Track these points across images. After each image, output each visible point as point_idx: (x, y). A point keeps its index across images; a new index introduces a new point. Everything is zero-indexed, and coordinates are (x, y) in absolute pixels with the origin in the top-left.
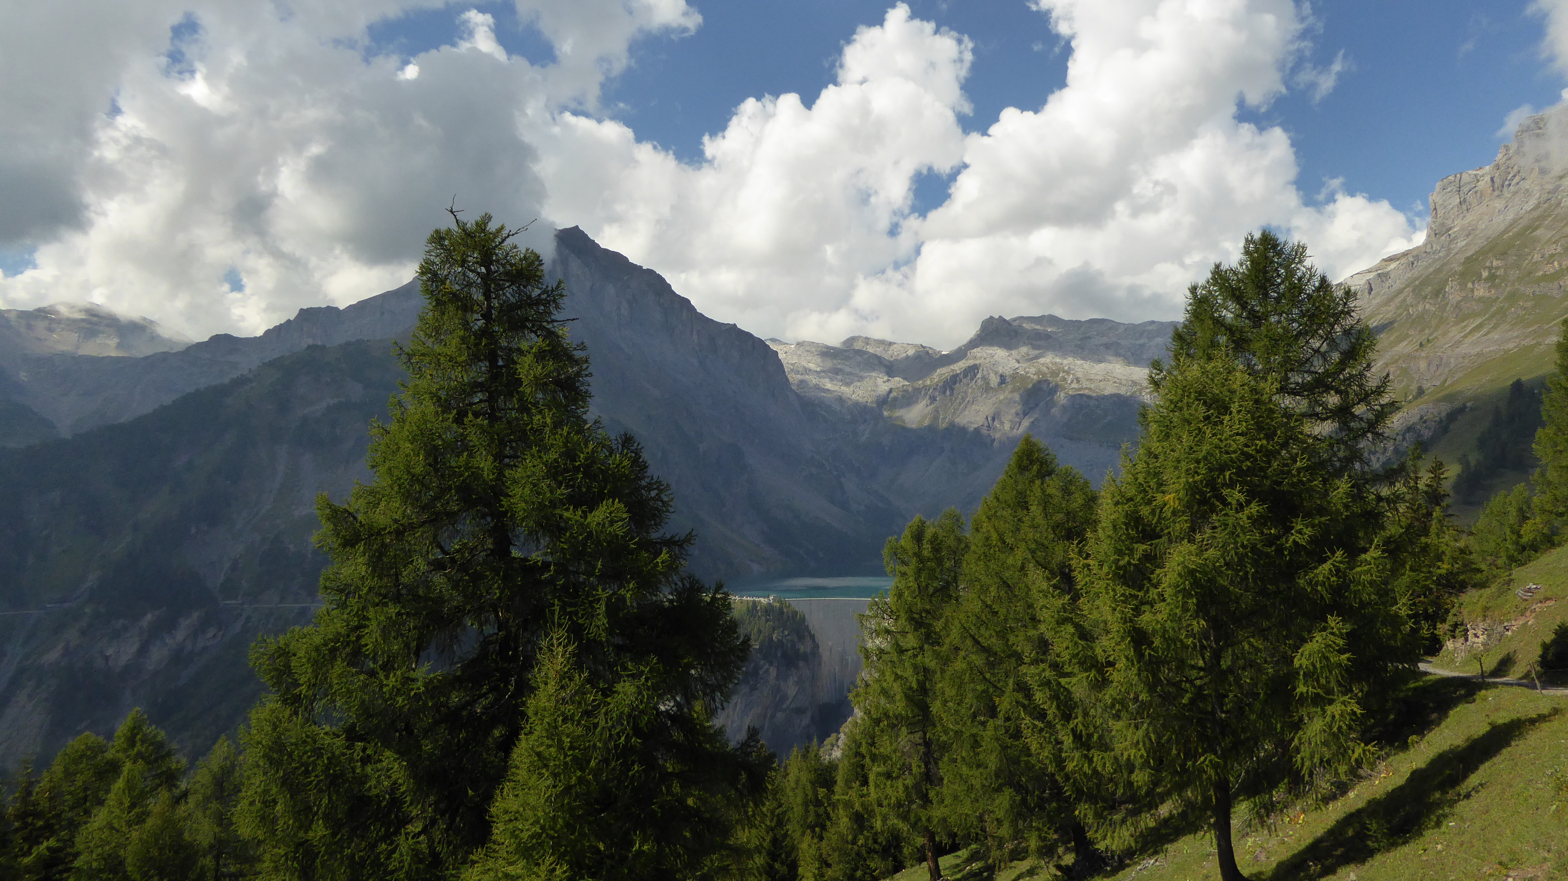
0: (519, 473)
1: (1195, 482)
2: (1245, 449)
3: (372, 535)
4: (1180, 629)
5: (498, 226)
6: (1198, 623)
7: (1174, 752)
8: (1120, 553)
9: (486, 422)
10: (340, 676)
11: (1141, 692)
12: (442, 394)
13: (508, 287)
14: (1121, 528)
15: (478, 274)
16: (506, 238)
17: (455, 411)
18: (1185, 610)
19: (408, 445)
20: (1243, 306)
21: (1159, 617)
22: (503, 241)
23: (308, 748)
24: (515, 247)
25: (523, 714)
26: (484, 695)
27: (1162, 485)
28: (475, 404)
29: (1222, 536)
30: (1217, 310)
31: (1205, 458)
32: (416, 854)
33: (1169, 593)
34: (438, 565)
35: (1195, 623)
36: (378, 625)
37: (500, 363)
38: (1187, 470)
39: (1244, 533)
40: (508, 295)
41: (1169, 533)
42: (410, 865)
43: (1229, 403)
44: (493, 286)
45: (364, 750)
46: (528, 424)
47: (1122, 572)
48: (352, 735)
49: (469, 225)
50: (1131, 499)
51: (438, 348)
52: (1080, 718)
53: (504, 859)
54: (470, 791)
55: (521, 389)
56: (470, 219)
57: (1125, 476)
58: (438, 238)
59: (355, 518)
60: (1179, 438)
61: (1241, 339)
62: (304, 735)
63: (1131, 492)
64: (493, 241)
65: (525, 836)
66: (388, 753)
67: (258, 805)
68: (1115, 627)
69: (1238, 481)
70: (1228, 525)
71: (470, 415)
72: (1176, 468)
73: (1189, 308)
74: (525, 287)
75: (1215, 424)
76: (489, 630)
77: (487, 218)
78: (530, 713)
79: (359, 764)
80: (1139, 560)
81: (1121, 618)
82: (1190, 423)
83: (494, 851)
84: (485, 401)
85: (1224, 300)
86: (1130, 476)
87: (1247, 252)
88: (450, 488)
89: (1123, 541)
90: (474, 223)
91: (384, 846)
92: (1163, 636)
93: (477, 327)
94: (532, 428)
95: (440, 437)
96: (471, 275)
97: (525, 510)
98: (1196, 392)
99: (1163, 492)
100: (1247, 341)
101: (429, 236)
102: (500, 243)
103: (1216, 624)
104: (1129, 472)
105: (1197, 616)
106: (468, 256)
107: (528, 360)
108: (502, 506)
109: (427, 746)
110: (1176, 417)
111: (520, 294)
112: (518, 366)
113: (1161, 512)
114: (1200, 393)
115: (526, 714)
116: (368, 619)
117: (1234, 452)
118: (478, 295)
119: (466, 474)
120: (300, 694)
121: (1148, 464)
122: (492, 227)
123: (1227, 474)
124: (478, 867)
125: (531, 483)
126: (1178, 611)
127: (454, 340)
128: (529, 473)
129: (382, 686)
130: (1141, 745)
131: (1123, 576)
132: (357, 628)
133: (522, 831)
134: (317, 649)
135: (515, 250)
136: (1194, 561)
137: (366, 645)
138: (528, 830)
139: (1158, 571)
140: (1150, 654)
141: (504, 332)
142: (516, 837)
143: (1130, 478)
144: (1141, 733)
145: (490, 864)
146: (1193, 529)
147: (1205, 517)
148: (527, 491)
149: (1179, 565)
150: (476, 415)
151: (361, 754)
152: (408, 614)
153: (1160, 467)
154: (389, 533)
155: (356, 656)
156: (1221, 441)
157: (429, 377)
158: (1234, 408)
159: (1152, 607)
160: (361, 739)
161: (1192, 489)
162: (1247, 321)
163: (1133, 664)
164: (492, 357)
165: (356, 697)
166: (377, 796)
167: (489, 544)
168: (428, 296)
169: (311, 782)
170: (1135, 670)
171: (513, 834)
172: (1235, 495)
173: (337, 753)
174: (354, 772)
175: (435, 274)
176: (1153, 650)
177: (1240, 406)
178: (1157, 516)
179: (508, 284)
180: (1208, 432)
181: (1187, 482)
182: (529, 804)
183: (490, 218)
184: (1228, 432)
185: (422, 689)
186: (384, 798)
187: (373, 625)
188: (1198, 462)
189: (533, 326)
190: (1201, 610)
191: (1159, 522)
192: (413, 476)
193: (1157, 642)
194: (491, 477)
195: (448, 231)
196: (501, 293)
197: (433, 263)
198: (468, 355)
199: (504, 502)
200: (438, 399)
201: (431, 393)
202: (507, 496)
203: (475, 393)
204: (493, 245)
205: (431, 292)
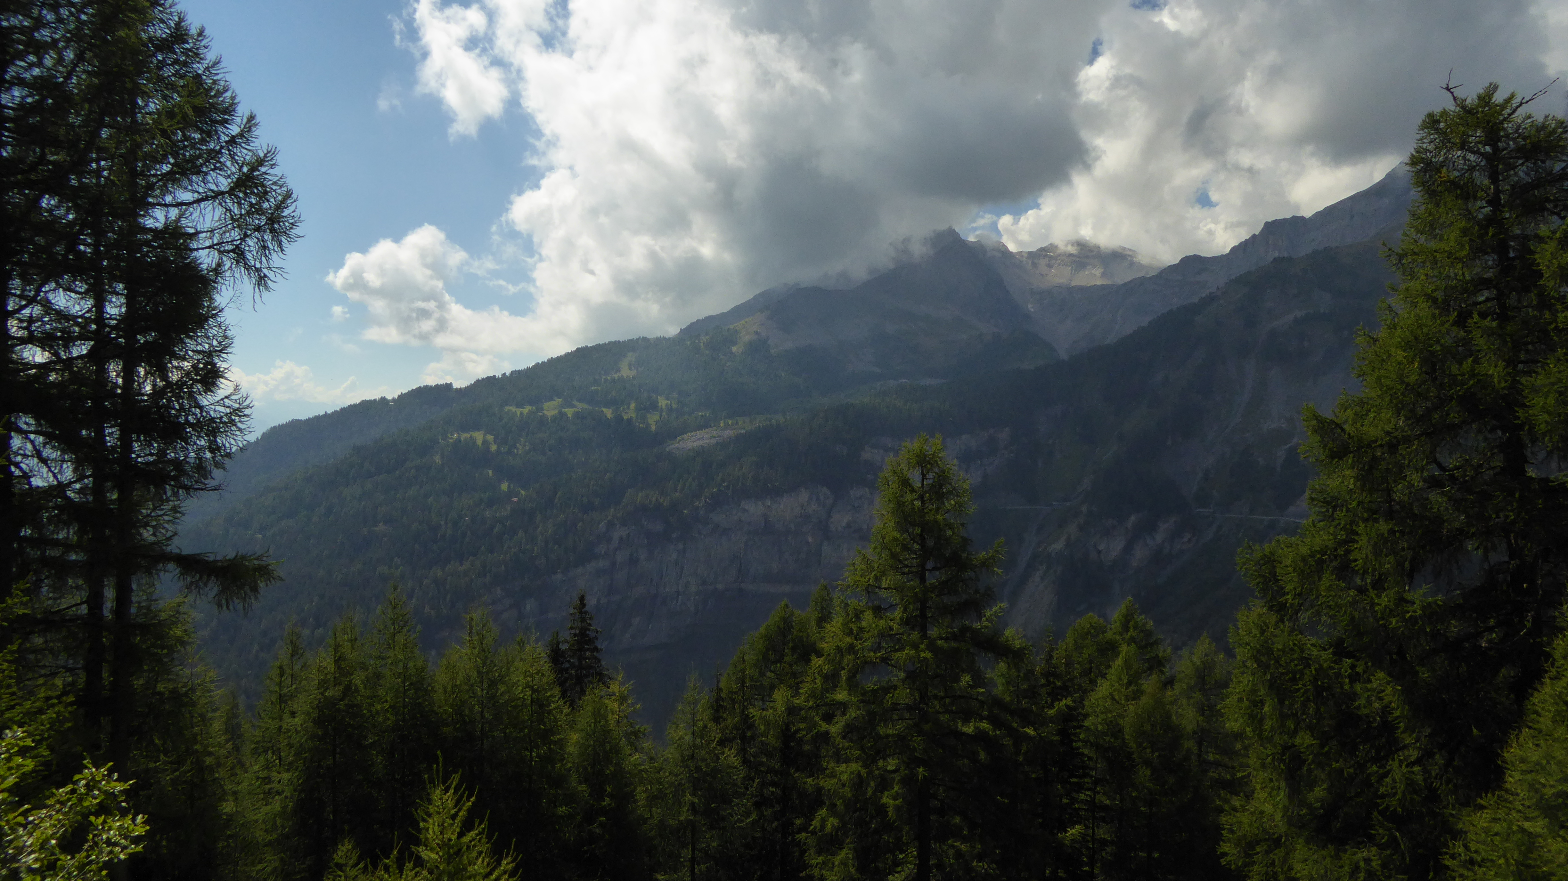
0: (1540, 380)
3: (1363, 447)
5: (1506, 95)
9: (1494, 324)
10: (1329, 589)
12: (1439, 295)
13: (1522, 164)
15: (1482, 154)
16: (1517, 107)
17: (1456, 314)
19: (1400, 352)
22: (1514, 111)
23: (1295, 656)
24: (1529, 117)
25: (1548, 656)
26: (1491, 630)
28: (1480, 303)
32: (1410, 784)
34: (1434, 483)
36: (1368, 541)
37: (1512, 255)
40: (1521, 174)
42: (1403, 793)
44: (1501, 167)
45: (1353, 667)
46: (1551, 323)
48: (1340, 650)
49: (1468, 102)
51: (1433, 245)
53: (1519, 811)
54: (1475, 731)
55: (1541, 282)
56: (1470, 94)
58: (1432, 122)
59: (1343, 430)
62: (1291, 643)
64: (1500, 114)
65: (1549, 792)
66: (1381, 675)
67: (1246, 703)
71: (1476, 316)
74: (1543, 162)
76: (1499, 556)
77: (1493, 88)
78: (1557, 654)
79: (1347, 680)
83: (1506, 800)
84: (1493, 299)
88: (1452, 398)
90: (1475, 97)
91: (1375, 768)
93: (1480, 216)
94: (1556, 328)
95: (1438, 342)
96: (1472, 157)
97: (1546, 422)
101: (1420, 122)
102: (1510, 115)
106: (1469, 136)
107: (1551, 247)
108: (1519, 418)
109: (1425, 674)
111: (1537, 171)
112: (1537, 256)
115: (1552, 656)
116: (1357, 534)
118: (1482, 179)
119: (1472, 382)
120: (1286, 603)
122: (1499, 98)
124: (1487, 815)
125: (1556, 391)
127: (1452, 236)
128: (1553, 380)
129: (1373, 605)
132: (1346, 542)
133: (1544, 786)
134: (1304, 559)
135: (1529, 121)
137: (1356, 560)
138: (1552, 786)
141: (1517, 217)
142: (1537, 791)
145: (1501, 814)
148: (1551, 400)
150: (1483, 315)
151: (1349, 671)
152: (1402, 533)
154: (1381, 446)
155: (1344, 570)
157: (1423, 277)
160: (1350, 655)
164: (1502, 249)
165: (1345, 612)
166: (1367, 716)
167: (1498, 462)
168: (1420, 189)
169: (1299, 690)
171: (1533, 787)
173: (1325, 665)
174: (1342, 688)
175: (1428, 164)
179: (1520, 162)
182: (1554, 758)
183: (1496, 88)
185: (1419, 612)
186: (1375, 720)
187: (1363, 541)
189: (1556, 207)
192: (1408, 385)
194: (1503, 385)
195: (1444, 113)
196: (1512, 172)
197: (1426, 150)
198: (1471, 249)
199: (1520, 413)
200: (1435, 301)
201: (1426, 295)
202: (1524, 406)
203: (1480, 290)
204: (1501, 118)
205: (1423, 184)
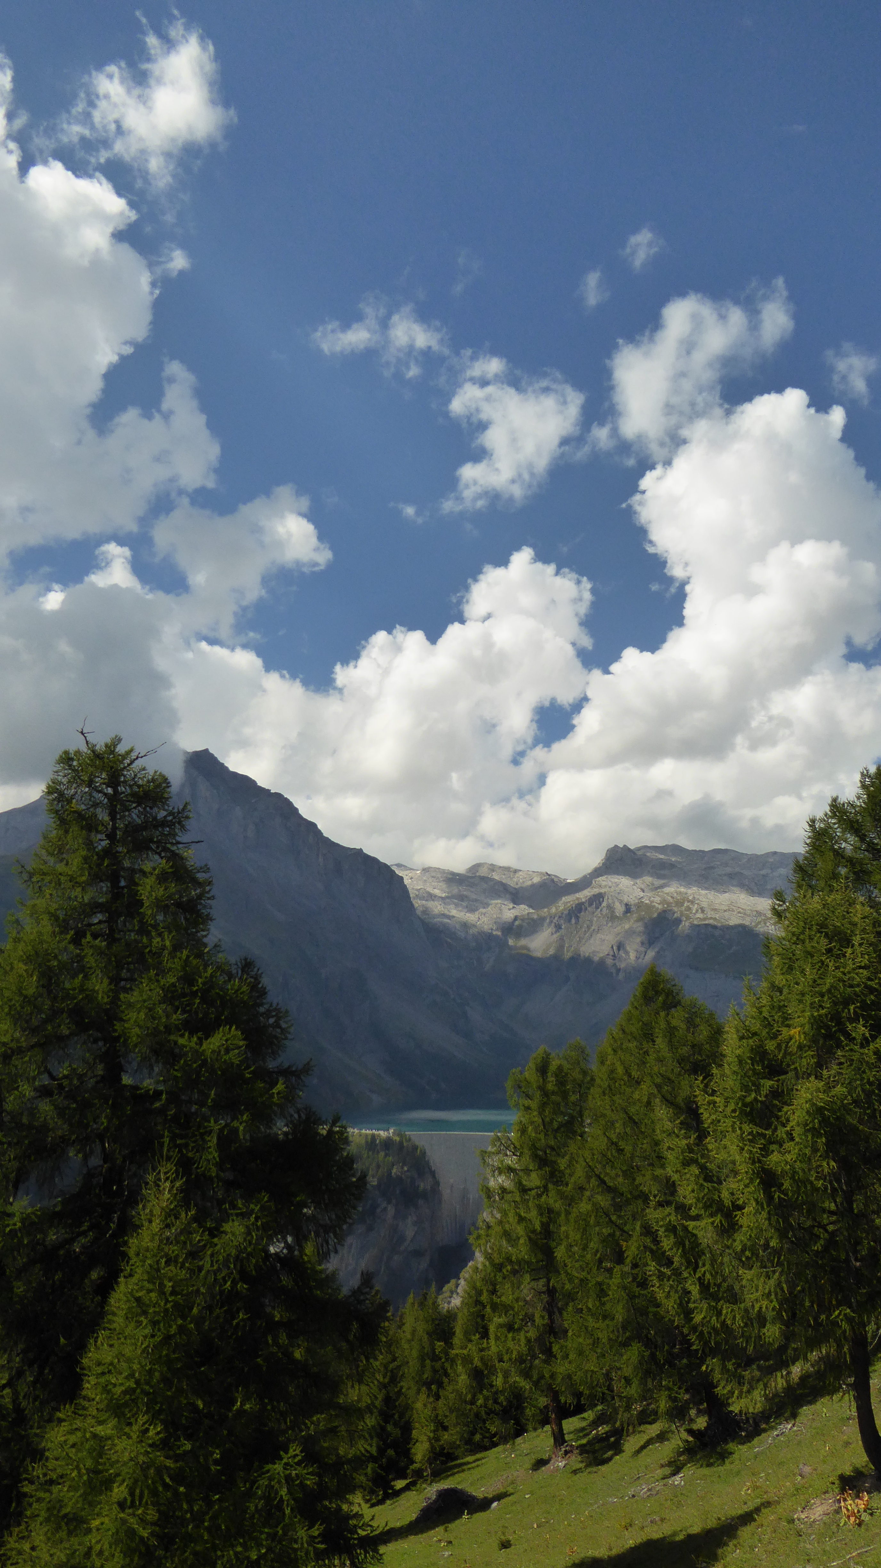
0: (134, 997)
1: (820, 1016)
2: (869, 983)
4: (810, 1170)
5: (127, 748)
6: (828, 1164)
7: (807, 1304)
8: (746, 1088)
9: (104, 943)
11: (772, 1238)
12: (61, 915)
13: (135, 808)
14: (746, 1063)
15: (106, 794)
16: (135, 760)
17: (72, 932)
18: (815, 1150)
19: (21, 965)
20: (862, 838)
21: (788, 1157)
22: (132, 762)
24: (144, 769)
25: (124, 1255)
26: (84, 1234)
27: (787, 1019)
28: (94, 925)
29: (847, 1072)
30: (836, 842)
31: (829, 991)
33: (797, 1132)
34: (45, 1092)
35: (825, 1164)
37: (123, 883)
38: (811, 1004)
39: (870, 1069)
40: (134, 816)
41: (796, 1068)
43: (851, 936)
44: (119, 806)
46: (147, 947)
47: (748, 1109)
49: (98, 747)
50: (755, 1034)
51: (61, 867)
52: (707, 1267)
53: (94, 1417)
54: (62, 1340)
55: (142, 910)
56: (100, 741)
57: (749, 1010)
58: (66, 759)
60: (803, 971)
61: (862, 871)
63: (756, 1026)
64: (121, 762)
65: (118, 1390)
68: (743, 1168)
69: (863, 1015)
70: (853, 1060)
71: (88, 936)
72: (800, 1001)
73: (808, 841)
74: (151, 808)
75: (838, 957)
76: (95, 1161)
77: (117, 740)
78: (132, 1253)
80: (766, 1096)
81: (750, 1159)
82: (812, 956)
83: (84, 1408)
84: (105, 922)
85: (843, 832)
86: (755, 1010)
87: (864, 786)
88: (62, 1011)
89: (749, 1077)
90: (103, 745)
92: (792, 1178)
93: (100, 848)
94: (150, 951)
95: (56, 957)
96: (98, 795)
97: (138, 1036)
98: (817, 925)
99: (788, 1026)
100: (869, 873)
101: (57, 757)
102: (129, 765)
103: (845, 1164)
104: (753, 1005)
105: (827, 1157)
106: (95, 777)
107: (150, 881)
108: (116, 1031)
109: (20, 1288)
110: (799, 949)
111: (145, 816)
112: (139, 888)
113: (786, 1046)
114: (822, 926)
115: (127, 1255)
117: (858, 985)
118: (103, 815)
119: (81, 996)
121: (772, 998)
122: (121, 749)
123: (852, 1007)
124: (65, 1427)
125: (146, 1007)
126: (808, 1151)
127: (76, 861)
128: (145, 997)
130: (773, 1297)
131: (751, 1113)
133: (115, 1385)
135: (143, 772)
136: (822, 1099)
138: (121, 1384)
139: (785, 1109)
140: (779, 1197)
141: (127, 852)
143: (753, 1011)
144: (772, 1282)
145: (78, 1423)
146: (819, 1065)
147: (831, 1052)
148: (142, 1015)
149: (806, 1102)
150: (95, 936)
152: (9, 1144)
153: (784, 1001)
156: (844, 974)
157: (48, 896)
158: (856, 940)
159: (781, 1146)
161: (817, 1023)
162: (866, 853)
163: (763, 1208)
164: (114, 878)
167: (100, 1070)
168: (53, 816)
170: (764, 1214)
171: (106, 1390)
172: (860, 1030)
175: (61, 794)
176: (783, 1192)
177: (862, 939)
178: (783, 1051)
179: (134, 805)
180: (831, 964)
181: (812, 1015)
182: (123, 1355)
183: (120, 740)
184: (850, 965)
185: (19, 1224)
188: (822, 995)
189: (158, 847)
190: (831, 1150)
191: (784, 1057)
192: (26, 997)
193: (787, 1184)
194: (105, 1000)
195: (78, 752)
196: (127, 813)
197: (61, 783)
198: (89, 874)
199: (118, 1026)
200: (57, 918)
201: (49, 913)
202: (122, 1020)
203: (95, 913)
204: (122, 766)
205: (57, 812)
